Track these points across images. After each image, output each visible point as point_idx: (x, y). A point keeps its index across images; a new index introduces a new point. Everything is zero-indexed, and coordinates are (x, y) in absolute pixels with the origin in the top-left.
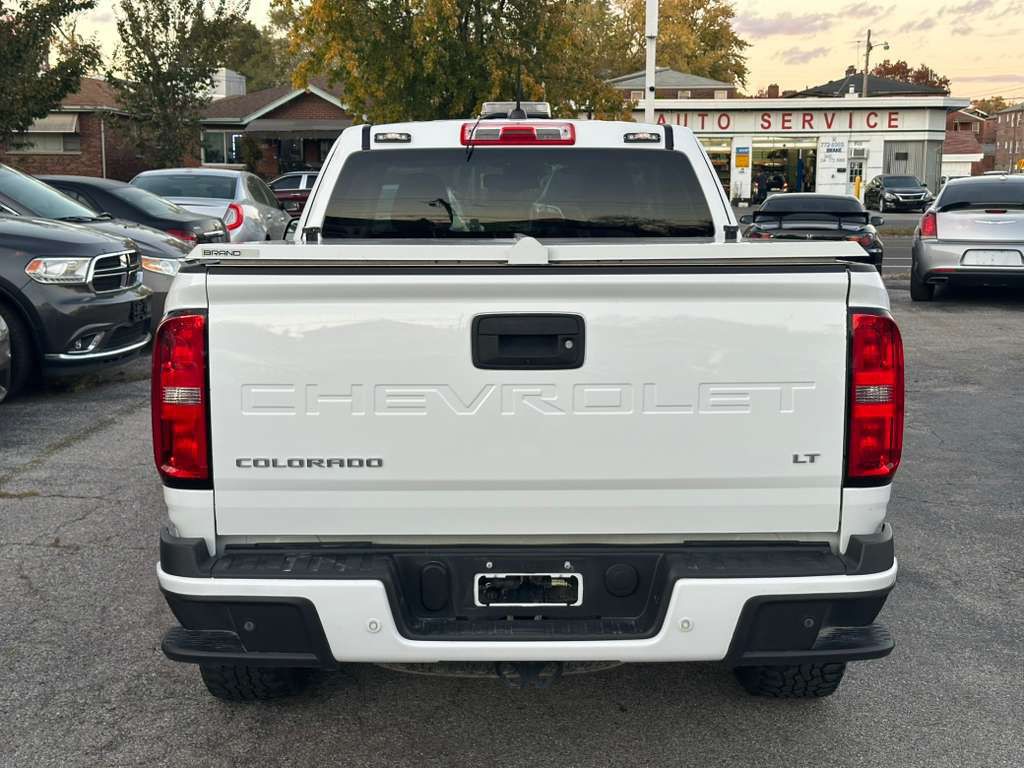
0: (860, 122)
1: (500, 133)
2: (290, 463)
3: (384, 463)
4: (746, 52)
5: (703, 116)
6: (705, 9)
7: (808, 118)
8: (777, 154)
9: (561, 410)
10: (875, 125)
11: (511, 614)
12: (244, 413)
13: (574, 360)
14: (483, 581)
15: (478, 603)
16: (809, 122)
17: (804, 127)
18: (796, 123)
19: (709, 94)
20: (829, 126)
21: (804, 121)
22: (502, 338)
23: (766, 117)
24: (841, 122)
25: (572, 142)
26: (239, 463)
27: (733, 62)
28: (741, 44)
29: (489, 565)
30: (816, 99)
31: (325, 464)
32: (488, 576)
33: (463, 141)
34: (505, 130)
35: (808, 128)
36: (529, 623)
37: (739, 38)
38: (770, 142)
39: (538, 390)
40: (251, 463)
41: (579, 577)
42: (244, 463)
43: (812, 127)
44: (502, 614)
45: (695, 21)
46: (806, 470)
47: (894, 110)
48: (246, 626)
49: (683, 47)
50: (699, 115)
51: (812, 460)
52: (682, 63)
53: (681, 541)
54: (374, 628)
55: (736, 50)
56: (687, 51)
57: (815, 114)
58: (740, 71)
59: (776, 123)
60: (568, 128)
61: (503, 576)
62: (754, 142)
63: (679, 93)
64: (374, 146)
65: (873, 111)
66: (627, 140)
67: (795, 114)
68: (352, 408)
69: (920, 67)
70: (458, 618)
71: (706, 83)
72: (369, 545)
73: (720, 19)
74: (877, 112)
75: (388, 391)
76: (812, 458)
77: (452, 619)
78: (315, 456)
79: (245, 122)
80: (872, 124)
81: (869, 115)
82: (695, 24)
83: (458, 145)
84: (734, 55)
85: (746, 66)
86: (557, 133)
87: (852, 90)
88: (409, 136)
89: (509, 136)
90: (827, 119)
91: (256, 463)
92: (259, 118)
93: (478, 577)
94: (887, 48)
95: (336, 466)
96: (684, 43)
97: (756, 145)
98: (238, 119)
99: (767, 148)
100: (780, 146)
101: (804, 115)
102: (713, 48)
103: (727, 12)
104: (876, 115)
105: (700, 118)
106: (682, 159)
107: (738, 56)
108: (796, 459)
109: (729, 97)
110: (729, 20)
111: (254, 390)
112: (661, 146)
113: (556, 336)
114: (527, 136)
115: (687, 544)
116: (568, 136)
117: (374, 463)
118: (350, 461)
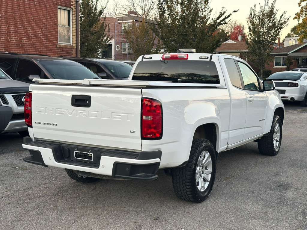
9: (86, 116)
13: (88, 105)
15: (75, 158)
22: (76, 100)
25: (187, 59)
29: (76, 149)
32: (77, 152)
33: (163, 59)
34: (171, 56)
36: (86, 163)
39: (82, 112)
41: (92, 154)
42: (36, 123)
44: (81, 161)
46: (133, 134)
53: (114, 149)
60: (186, 56)
61: (79, 152)
64: (144, 60)
66: (200, 58)
68: (52, 113)
70: (72, 160)
76: (134, 132)
77: (70, 160)
78: (47, 123)
79: (288, 54)
86: (183, 57)
88: (151, 58)
89: (172, 58)
91: (38, 123)
92: (293, 52)
93: (75, 152)
98: (286, 53)
106: (213, 63)
108: (131, 131)
111: (38, 108)
112: (208, 60)
113: (86, 100)
114: (176, 58)
115: (115, 150)
116: (186, 58)
117: (56, 125)
118: (52, 124)
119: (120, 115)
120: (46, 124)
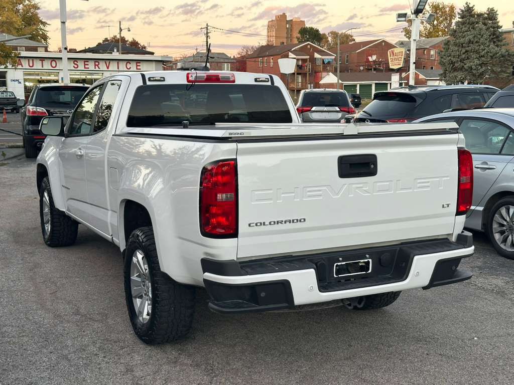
0: (122, 66)
1: (205, 77)
2: (270, 223)
3: (306, 220)
4: (47, 28)
5: (42, 61)
6: (23, 5)
7: (97, 63)
8: (81, 81)
9: (369, 193)
10: (130, 68)
11: (353, 278)
12: (253, 203)
13: (373, 173)
14: (337, 266)
15: (335, 276)
16: (97, 65)
17: (95, 68)
18: (91, 66)
19: (35, 49)
20: (108, 68)
21: (95, 65)
22: (351, 164)
23: (76, 63)
24: (114, 66)
25: (234, 82)
26: (249, 225)
27: (41, 33)
28: (44, 24)
29: (341, 259)
30: (91, 54)
31: (284, 223)
32: (339, 264)
33: (188, 81)
34: (207, 76)
35: (97, 69)
36: (350, 281)
37: (43, 21)
38: (78, 75)
39: (361, 185)
40: (254, 225)
41: (370, 260)
42: (252, 225)
43: (99, 68)
44: (347, 279)
45: (18, 11)
47: (138, 61)
48: (262, 295)
49: (14, 24)
50: (40, 60)
51: (448, 206)
52: (14, 32)
54: (311, 289)
55: (42, 26)
56: (17, 26)
57: (100, 62)
58: (45, 38)
59: (81, 66)
60: (232, 75)
61: (345, 263)
62: (70, 75)
63: (18, 48)
64: (148, 83)
65: (129, 61)
66: (256, 81)
67: (90, 61)
68: (294, 197)
69: (132, 40)
70: (328, 283)
71: (33, 43)
72: (292, 256)
73: (32, 10)
74: (131, 62)
75: (308, 189)
76: (448, 205)
77: (326, 283)
78: (280, 219)
80: (129, 68)
81: (127, 63)
82: (19, 12)
83: (186, 82)
84: (41, 29)
85: (48, 35)
86: (229, 78)
87: (115, 50)
88: (164, 78)
89: (209, 79)
90: (106, 65)
91: (256, 225)
93: (335, 264)
94: (129, 31)
95: (288, 223)
96: (15, 22)
97: (71, 76)
99: (75, 78)
100: (84, 77)
101: (95, 62)
102: (30, 25)
103: (36, 7)
104: (130, 63)
105: (41, 62)
107: (43, 30)
108: (443, 205)
109: (45, 51)
110: (38, 11)
111: (256, 193)
113: (369, 163)
114: (216, 78)
115: (402, 244)
116: (232, 79)
117: (302, 220)
118: (293, 220)
119: (428, 182)
120: (278, 223)
